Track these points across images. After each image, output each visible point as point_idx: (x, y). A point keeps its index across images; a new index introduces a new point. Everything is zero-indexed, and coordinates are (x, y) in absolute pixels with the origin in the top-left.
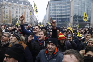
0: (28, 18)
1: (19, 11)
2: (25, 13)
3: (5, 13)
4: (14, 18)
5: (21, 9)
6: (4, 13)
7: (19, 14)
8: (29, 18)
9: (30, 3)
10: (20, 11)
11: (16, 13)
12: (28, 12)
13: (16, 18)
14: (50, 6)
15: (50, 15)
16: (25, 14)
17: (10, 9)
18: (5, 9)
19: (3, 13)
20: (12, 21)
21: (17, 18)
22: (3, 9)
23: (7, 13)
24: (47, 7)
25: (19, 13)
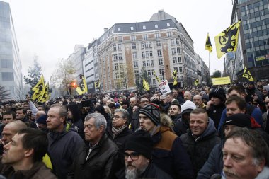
0: (178, 66)
1: (149, 50)
2: (166, 51)
3: (118, 62)
4: (140, 71)
5: (154, 44)
6: (116, 62)
7: (150, 59)
8: (181, 65)
9: (177, 22)
10: (153, 50)
11: (143, 56)
12: (176, 47)
13: (145, 71)
14: (243, 14)
15: (247, 41)
16: (168, 56)
17: (128, 49)
18: (117, 53)
19: (114, 63)
20: (135, 80)
21: (147, 69)
22: (113, 54)
23: (121, 62)
24: (233, 18)
25: (151, 55)
